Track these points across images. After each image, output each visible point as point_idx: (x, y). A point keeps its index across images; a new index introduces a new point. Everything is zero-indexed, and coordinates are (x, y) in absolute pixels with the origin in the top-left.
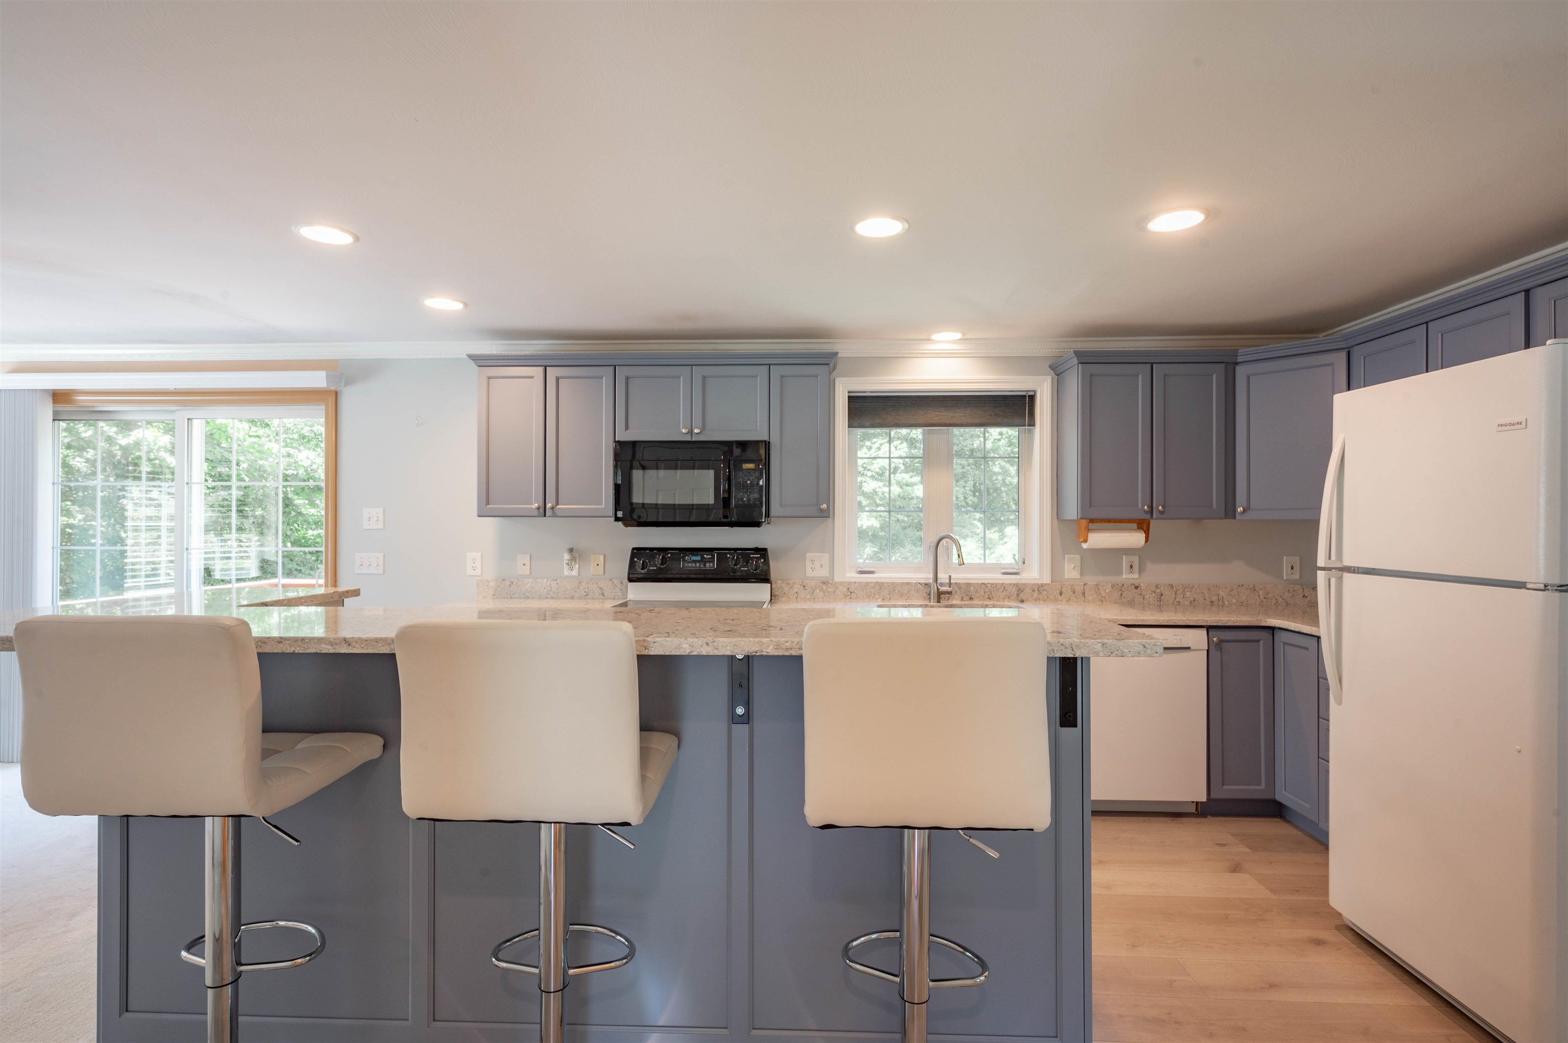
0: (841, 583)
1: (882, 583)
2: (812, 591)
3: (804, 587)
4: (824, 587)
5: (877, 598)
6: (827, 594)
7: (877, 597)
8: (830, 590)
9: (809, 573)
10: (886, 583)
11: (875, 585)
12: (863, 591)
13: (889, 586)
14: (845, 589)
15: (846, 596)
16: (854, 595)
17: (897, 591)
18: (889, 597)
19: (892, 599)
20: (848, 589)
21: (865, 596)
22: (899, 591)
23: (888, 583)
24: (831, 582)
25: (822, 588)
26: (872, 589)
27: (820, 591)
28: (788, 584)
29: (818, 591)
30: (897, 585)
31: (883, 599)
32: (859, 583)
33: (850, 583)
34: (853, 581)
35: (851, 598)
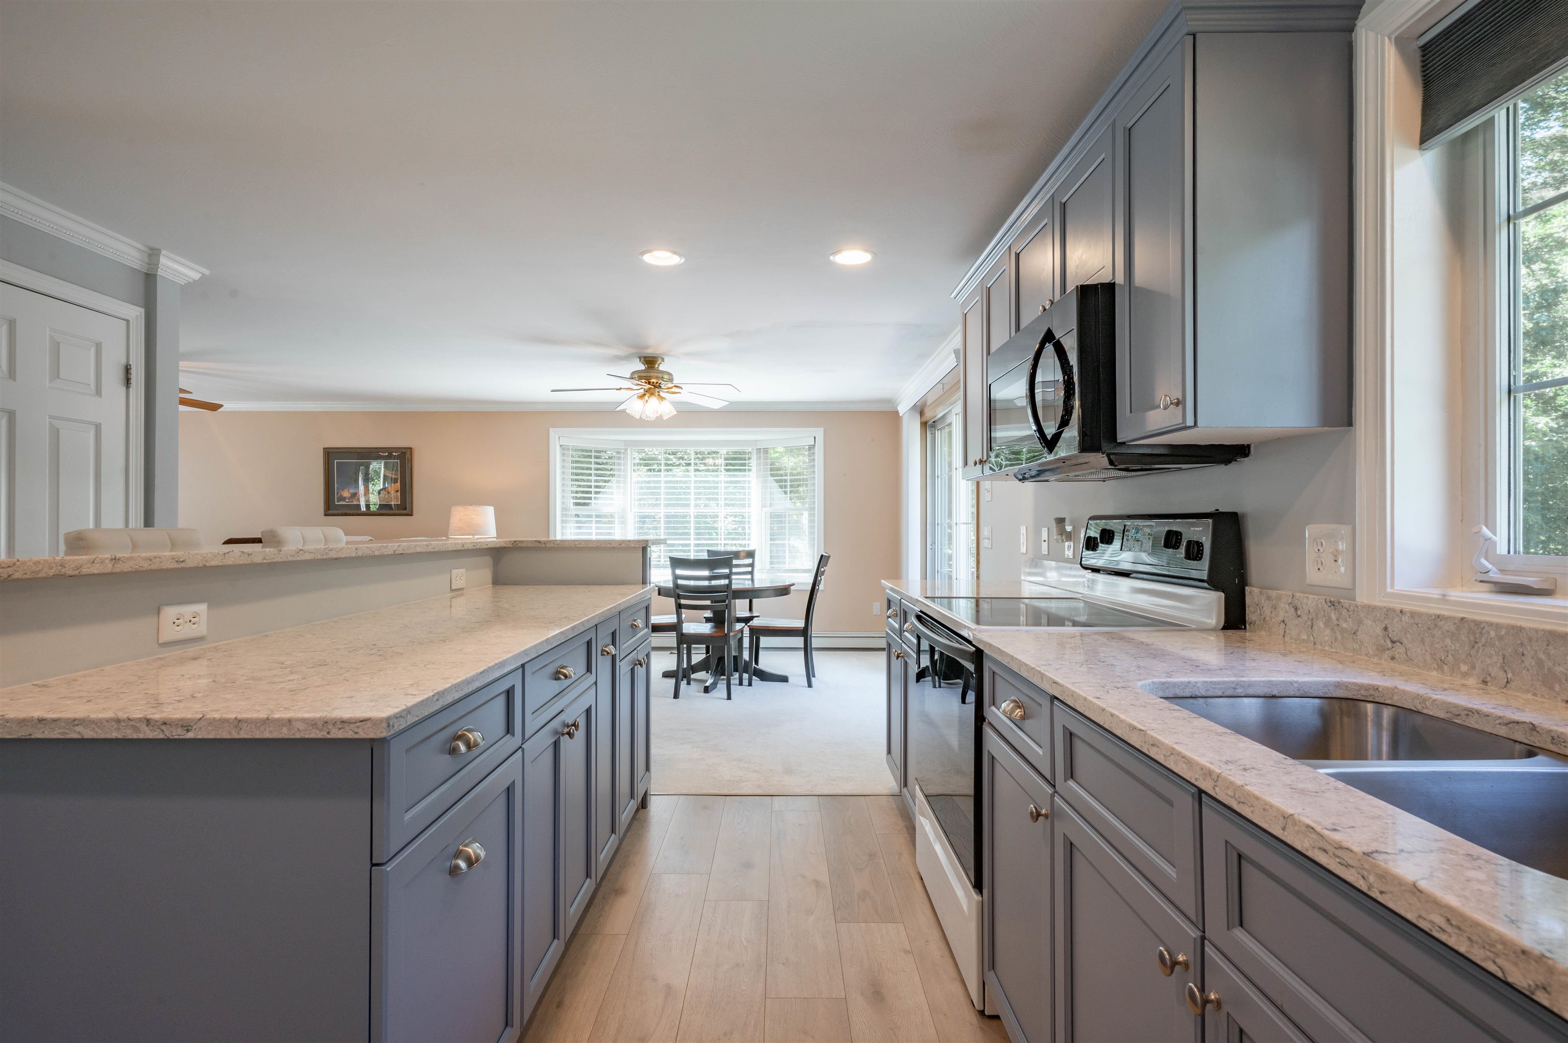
0: (1370, 609)
1: (1477, 623)
2: (1309, 623)
3: (1296, 609)
4: (1333, 617)
5: (1465, 675)
6: (1339, 636)
7: (1464, 668)
8: (1345, 625)
9: (1313, 576)
10: (1491, 624)
11: (1458, 629)
12: (1423, 641)
13: (1501, 638)
14: (1379, 630)
15: (1381, 650)
16: (1399, 650)
17: (1529, 661)
18: (1502, 674)
19: (1513, 685)
20: (1386, 629)
21: (1428, 658)
22: (1540, 664)
23: (1497, 627)
24: (1345, 602)
25: (1330, 619)
26: (1448, 641)
27: (1326, 625)
28: (1269, 598)
29: (1321, 625)
30: (1530, 640)
31: (1485, 682)
32: (1413, 614)
33: (1389, 611)
34: (1399, 607)
35: (1393, 658)
